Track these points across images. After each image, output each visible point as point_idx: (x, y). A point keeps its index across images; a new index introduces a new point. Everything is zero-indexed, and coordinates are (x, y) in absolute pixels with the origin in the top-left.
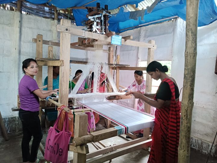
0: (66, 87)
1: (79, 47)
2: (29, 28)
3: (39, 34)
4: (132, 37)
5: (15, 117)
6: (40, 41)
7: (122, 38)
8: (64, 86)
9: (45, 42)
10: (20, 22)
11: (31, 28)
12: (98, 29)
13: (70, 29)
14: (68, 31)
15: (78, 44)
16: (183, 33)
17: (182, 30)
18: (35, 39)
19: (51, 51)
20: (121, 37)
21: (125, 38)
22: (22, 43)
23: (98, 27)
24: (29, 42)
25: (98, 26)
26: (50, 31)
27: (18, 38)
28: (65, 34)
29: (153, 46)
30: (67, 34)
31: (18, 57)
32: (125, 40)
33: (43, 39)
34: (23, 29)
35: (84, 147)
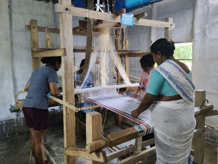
0: (70, 81)
1: (81, 33)
2: (20, 14)
3: (32, 20)
4: (146, 15)
5: (13, 119)
6: (34, 28)
7: (134, 16)
8: (68, 80)
9: (41, 29)
10: (9, 7)
11: (22, 14)
12: (102, 8)
13: (71, 9)
14: (68, 11)
15: (79, 28)
16: (206, 7)
17: (203, 3)
18: (28, 26)
19: (49, 39)
20: (132, 15)
21: (138, 17)
22: (13, 32)
23: (102, 6)
24: (22, 30)
25: (102, 4)
26: (45, 15)
27: (8, 27)
28: (66, 16)
29: (171, 25)
30: (68, 15)
31: (10, 49)
32: (138, 19)
33: (38, 26)
34: (13, 16)
35: (101, 154)
